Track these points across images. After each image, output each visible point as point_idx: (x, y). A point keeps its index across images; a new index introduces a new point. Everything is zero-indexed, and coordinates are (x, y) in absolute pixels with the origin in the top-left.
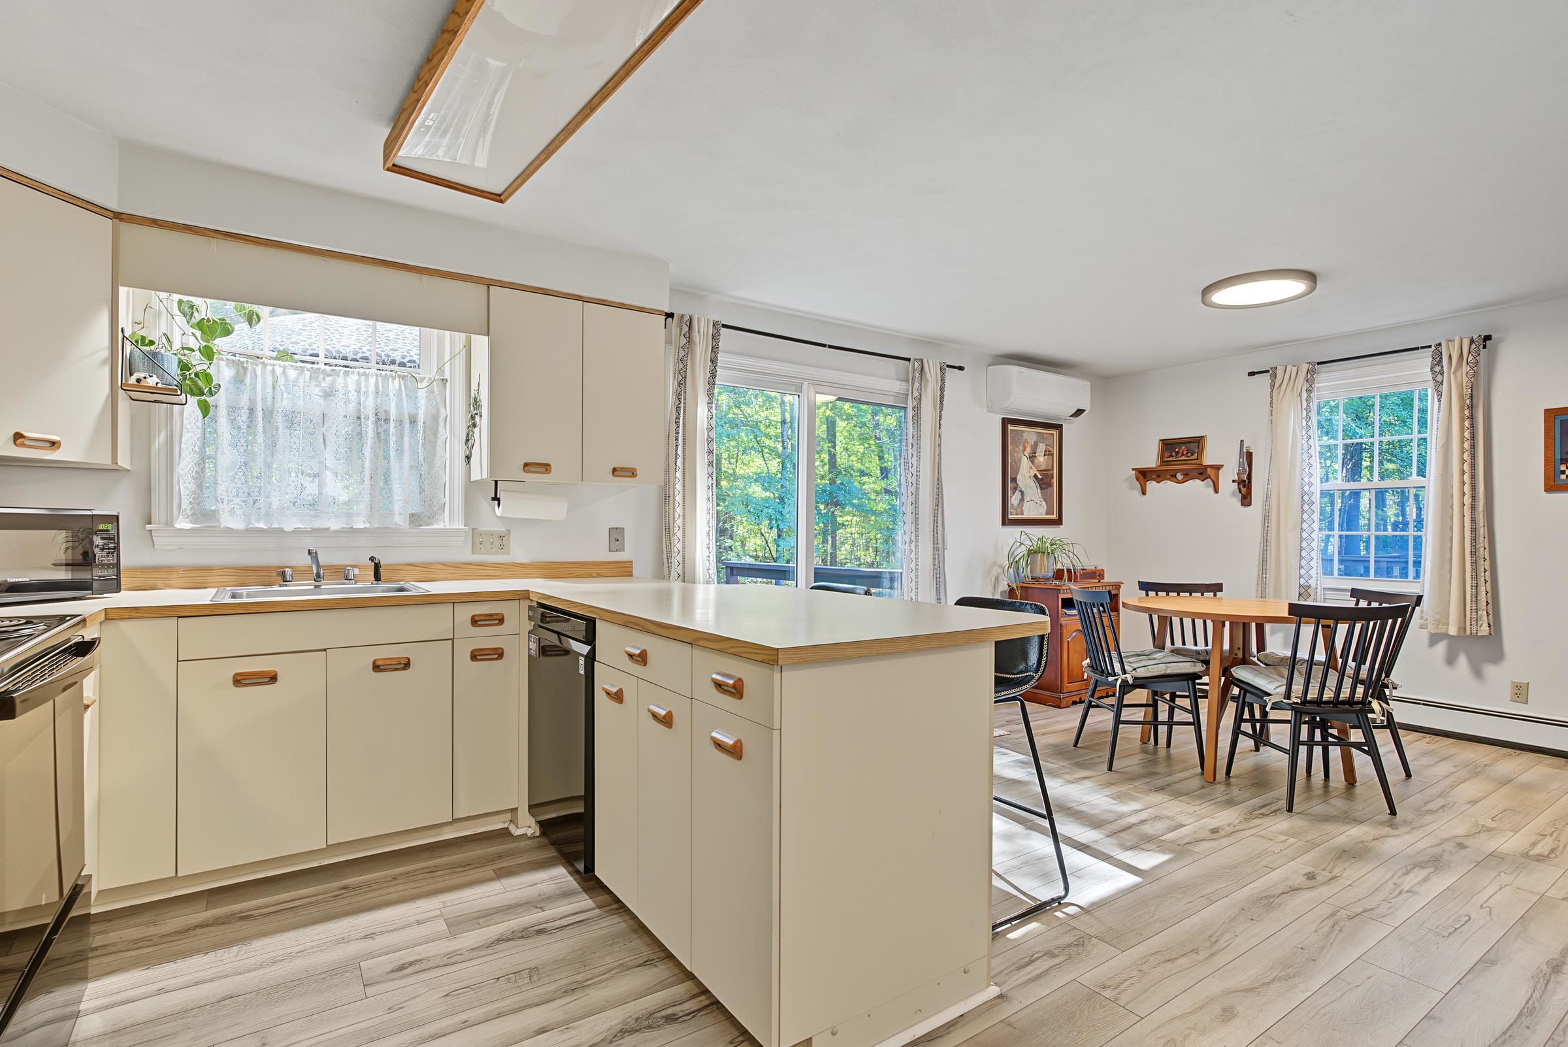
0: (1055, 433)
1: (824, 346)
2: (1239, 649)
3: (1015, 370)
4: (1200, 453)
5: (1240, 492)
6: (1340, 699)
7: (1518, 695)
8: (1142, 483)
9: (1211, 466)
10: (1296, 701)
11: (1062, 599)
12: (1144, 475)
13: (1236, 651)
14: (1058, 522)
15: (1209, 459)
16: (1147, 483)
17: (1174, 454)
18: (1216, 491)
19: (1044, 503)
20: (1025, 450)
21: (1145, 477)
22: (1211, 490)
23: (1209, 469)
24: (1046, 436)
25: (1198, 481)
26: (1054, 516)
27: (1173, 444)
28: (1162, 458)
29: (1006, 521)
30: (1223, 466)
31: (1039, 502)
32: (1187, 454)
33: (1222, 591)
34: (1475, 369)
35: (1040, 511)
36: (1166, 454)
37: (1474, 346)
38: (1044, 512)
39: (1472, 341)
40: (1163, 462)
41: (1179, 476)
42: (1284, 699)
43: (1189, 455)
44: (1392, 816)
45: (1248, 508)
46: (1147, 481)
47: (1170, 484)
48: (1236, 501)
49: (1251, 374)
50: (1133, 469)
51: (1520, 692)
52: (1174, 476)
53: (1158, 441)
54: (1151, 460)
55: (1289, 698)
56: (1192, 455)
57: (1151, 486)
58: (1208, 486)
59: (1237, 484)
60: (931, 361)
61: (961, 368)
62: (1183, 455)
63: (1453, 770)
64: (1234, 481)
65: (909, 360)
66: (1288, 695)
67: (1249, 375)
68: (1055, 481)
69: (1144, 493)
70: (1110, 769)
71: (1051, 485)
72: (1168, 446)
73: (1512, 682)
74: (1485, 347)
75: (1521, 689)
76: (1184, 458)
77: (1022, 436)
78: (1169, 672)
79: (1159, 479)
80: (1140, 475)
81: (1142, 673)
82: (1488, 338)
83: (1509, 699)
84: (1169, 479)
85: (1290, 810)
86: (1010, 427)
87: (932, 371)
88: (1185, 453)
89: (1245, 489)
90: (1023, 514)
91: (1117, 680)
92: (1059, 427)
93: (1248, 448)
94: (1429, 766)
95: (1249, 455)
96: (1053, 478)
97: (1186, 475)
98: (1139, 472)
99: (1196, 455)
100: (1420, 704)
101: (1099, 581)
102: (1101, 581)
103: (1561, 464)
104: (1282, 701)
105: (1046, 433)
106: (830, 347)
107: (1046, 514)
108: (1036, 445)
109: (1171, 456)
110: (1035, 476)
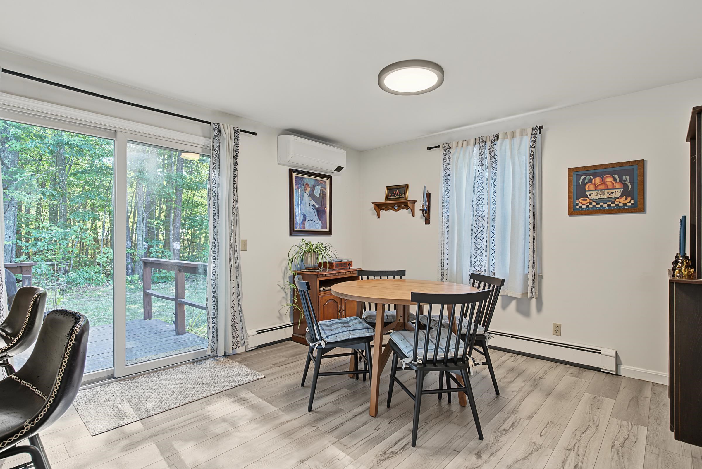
0: (327, 180)
1: (128, 103)
2: (401, 317)
3: (292, 138)
4: (406, 193)
5: (424, 216)
6: (448, 358)
7: (556, 331)
8: (377, 211)
9: (410, 201)
10: (419, 362)
11: (319, 281)
12: (379, 207)
13: (399, 318)
14: (330, 233)
15: (410, 197)
16: (381, 211)
17: (393, 194)
18: (413, 216)
19: (320, 222)
20: (306, 189)
21: (379, 208)
22: (411, 215)
23: (408, 203)
24: (322, 182)
25: (405, 210)
26: (327, 230)
27: (393, 189)
28: (387, 197)
29: (292, 233)
30: (416, 201)
31: (316, 221)
32: (399, 194)
33: (405, 275)
34: (535, 145)
35: (317, 227)
36: (389, 195)
37: (534, 132)
38: (320, 227)
39: (533, 129)
40: (388, 199)
41: (396, 208)
42: (413, 361)
43: (400, 195)
44: (481, 441)
45: (429, 225)
46: (381, 210)
47: (390, 211)
48: (423, 221)
49: (429, 148)
50: (372, 203)
51: (557, 329)
52: (393, 207)
53: (385, 187)
54: (382, 198)
55: (416, 361)
56: (402, 195)
57: (383, 212)
58: (409, 213)
59: (422, 211)
60: (225, 125)
61: (254, 134)
62: (397, 195)
63: (523, 384)
64: (420, 210)
65: (210, 123)
66: (415, 359)
67: (428, 149)
68: (327, 209)
69: (379, 217)
70: (310, 410)
71: (325, 212)
72: (390, 190)
73: (554, 323)
74: (540, 133)
75: (558, 328)
76: (398, 197)
77: (304, 181)
78: (351, 337)
79: (386, 209)
80: (377, 207)
81: (332, 339)
82: (541, 127)
83: (552, 334)
84: (390, 209)
85: (414, 445)
86: (295, 175)
87: (227, 132)
88: (398, 194)
89: (426, 214)
90: (305, 229)
91: (315, 345)
92: (329, 177)
93: (428, 191)
94: (511, 382)
95: (429, 196)
96: (326, 207)
97: (398, 206)
98: (375, 204)
99: (403, 195)
100: (510, 337)
101: (350, 268)
102: (351, 268)
103: (576, 200)
104: (411, 362)
105: (321, 180)
106: (133, 105)
107: (321, 229)
108: (314, 187)
109: (391, 196)
110: (314, 205)
